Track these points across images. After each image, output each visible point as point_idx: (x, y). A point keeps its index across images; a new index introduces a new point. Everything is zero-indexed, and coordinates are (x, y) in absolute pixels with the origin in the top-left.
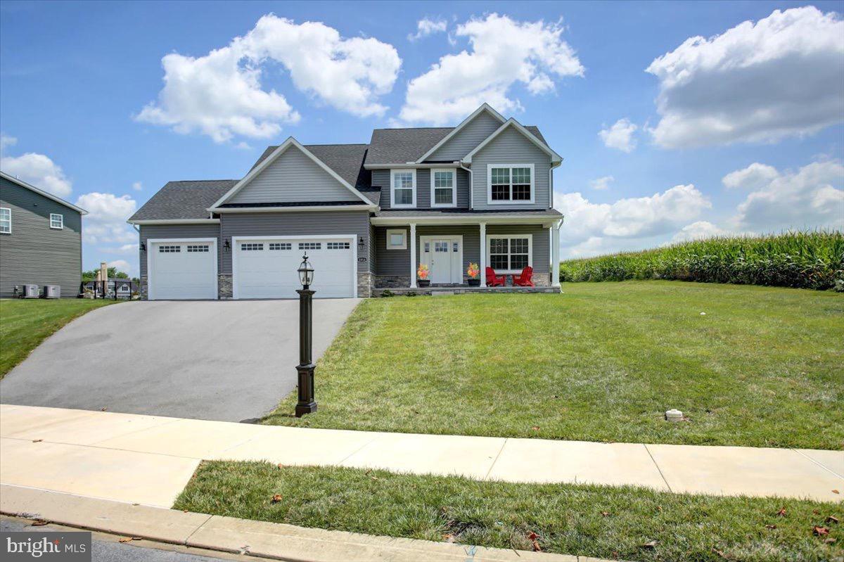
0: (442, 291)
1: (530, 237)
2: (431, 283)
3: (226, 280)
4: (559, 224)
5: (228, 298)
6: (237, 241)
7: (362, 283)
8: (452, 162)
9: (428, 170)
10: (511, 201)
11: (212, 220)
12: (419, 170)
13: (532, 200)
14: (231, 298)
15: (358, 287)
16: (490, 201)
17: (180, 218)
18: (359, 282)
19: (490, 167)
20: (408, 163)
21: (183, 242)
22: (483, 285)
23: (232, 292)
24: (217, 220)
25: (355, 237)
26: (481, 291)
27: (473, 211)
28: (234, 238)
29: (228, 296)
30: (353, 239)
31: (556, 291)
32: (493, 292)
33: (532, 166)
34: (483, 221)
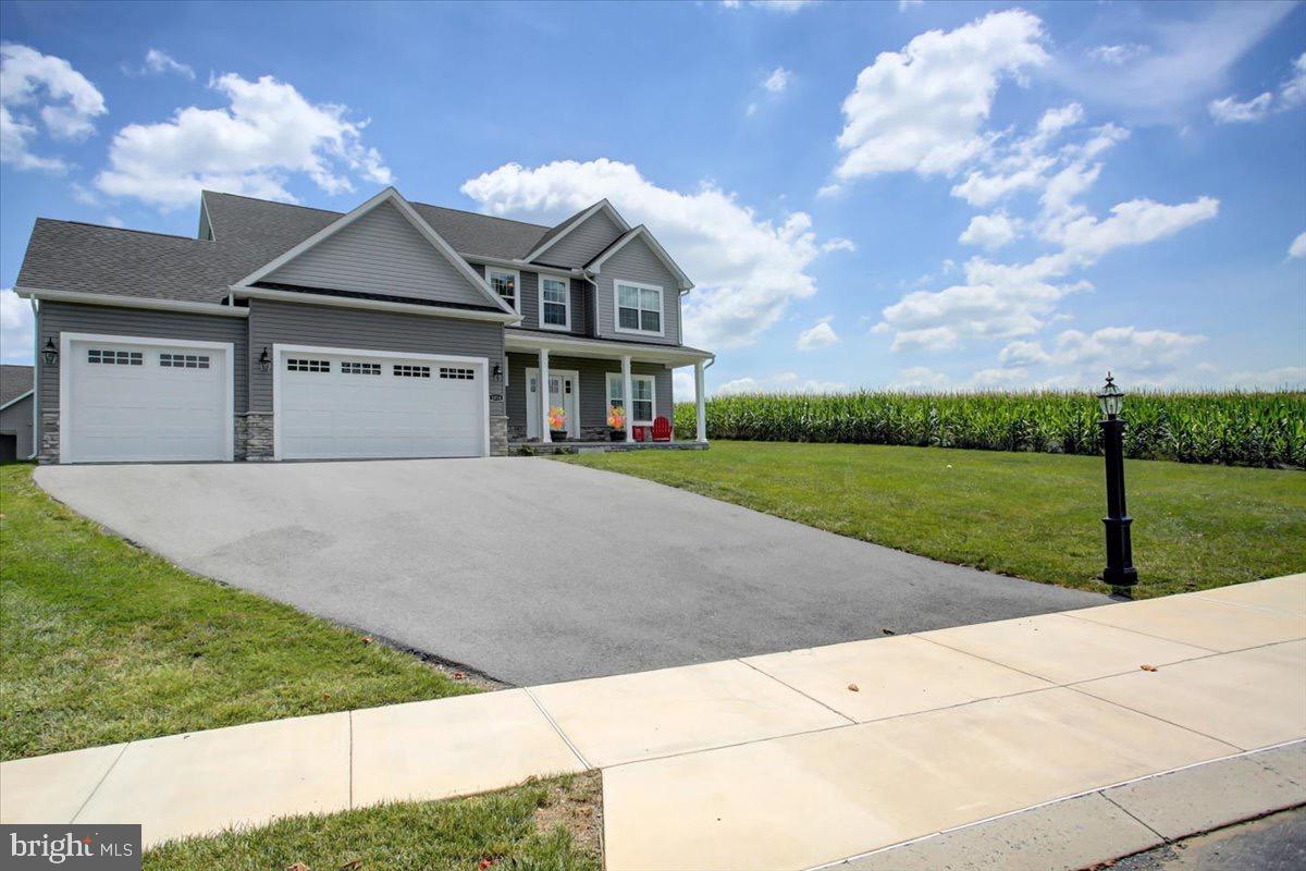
0: (590, 447)
1: (652, 379)
2: (568, 436)
3: (261, 424)
4: (704, 365)
5: (265, 459)
6: (282, 353)
7: (496, 434)
8: (570, 269)
9: (535, 275)
10: (640, 331)
11: (232, 309)
12: (524, 273)
13: (662, 333)
14: (272, 459)
15: (491, 441)
16: (618, 329)
17: (153, 295)
18: (491, 433)
19: (617, 282)
20: (515, 260)
21: (152, 345)
22: (630, 440)
23: (271, 447)
24: (244, 311)
25: (485, 361)
26: (629, 448)
27: (600, 339)
28: (277, 348)
29: (266, 455)
30: (482, 365)
31: (705, 447)
32: (643, 448)
33: (660, 289)
34: (628, 352)
